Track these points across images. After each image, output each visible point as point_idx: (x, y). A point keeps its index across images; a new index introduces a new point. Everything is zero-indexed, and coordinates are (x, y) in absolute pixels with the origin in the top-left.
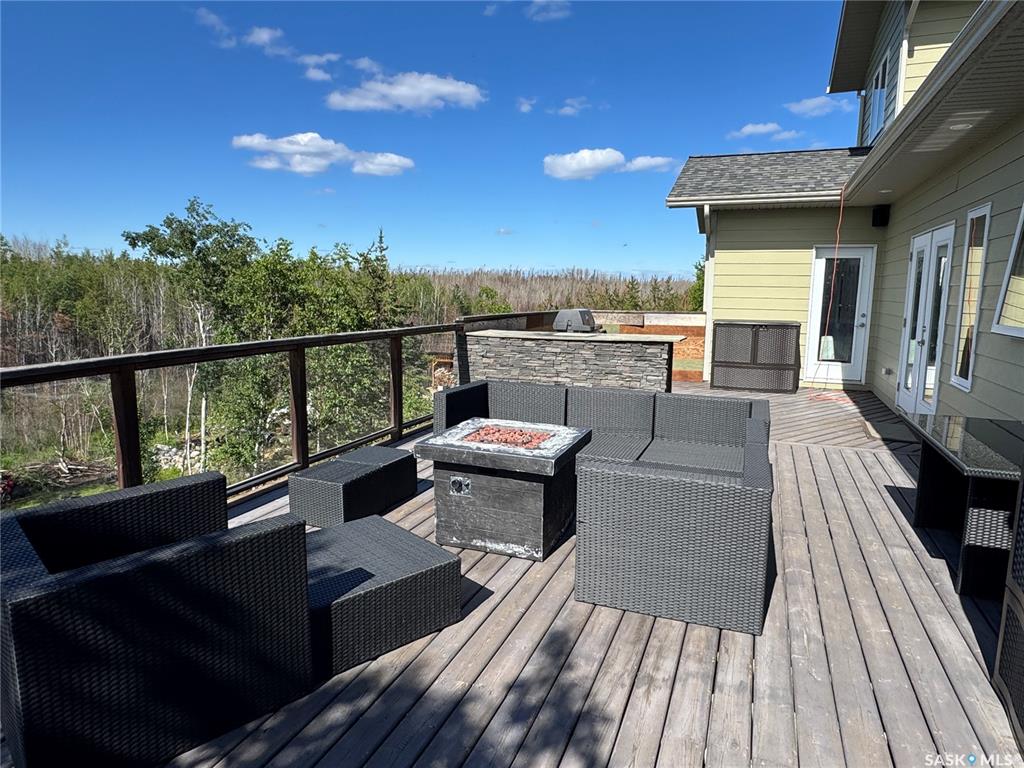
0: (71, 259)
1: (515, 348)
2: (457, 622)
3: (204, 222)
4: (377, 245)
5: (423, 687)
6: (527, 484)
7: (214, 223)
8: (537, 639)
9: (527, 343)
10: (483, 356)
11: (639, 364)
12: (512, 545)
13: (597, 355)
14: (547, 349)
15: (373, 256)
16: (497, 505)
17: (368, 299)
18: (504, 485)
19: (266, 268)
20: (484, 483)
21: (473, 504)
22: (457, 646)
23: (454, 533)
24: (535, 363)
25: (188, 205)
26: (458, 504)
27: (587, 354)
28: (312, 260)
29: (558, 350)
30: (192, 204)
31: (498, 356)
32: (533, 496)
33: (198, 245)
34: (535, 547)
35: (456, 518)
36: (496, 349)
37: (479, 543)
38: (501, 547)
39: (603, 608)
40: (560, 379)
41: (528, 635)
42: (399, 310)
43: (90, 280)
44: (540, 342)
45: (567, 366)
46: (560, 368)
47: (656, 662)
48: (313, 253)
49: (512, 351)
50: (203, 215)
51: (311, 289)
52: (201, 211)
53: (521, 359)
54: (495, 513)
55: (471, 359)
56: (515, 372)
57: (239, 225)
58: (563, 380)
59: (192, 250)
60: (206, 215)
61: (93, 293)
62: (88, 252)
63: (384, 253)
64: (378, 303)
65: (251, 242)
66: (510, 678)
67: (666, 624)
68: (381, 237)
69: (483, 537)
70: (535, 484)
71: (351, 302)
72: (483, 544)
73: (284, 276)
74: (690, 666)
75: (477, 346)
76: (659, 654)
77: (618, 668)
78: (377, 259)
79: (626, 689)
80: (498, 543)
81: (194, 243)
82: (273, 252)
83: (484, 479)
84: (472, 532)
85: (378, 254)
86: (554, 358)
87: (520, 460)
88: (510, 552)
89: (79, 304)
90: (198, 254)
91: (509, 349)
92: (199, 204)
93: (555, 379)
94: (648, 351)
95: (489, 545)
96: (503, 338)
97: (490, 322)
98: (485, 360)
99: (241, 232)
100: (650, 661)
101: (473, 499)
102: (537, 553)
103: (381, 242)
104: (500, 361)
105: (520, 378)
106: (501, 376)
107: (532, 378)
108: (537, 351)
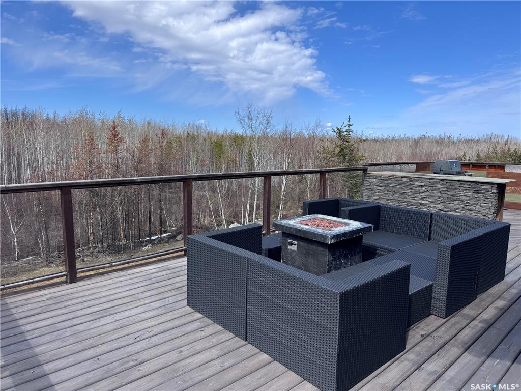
1: (397, 182)
9: (404, 179)
10: (378, 186)
11: (476, 195)
13: (447, 188)
14: (416, 183)
15: (344, 129)
16: (307, 257)
18: (310, 247)
21: (297, 255)
24: (408, 191)
26: (291, 254)
27: (441, 187)
29: (423, 184)
31: (386, 185)
32: (323, 254)
36: (386, 182)
40: (423, 202)
44: (412, 179)
45: (428, 194)
46: (423, 195)
49: (395, 183)
53: (400, 189)
54: (306, 261)
55: (371, 187)
56: (396, 196)
58: (426, 202)
63: (350, 127)
68: (349, 119)
75: (375, 180)
85: (347, 128)
86: (420, 189)
87: (315, 234)
91: (393, 182)
93: (420, 201)
94: (483, 187)
96: (390, 176)
97: (388, 167)
98: (379, 188)
101: (297, 252)
103: (349, 121)
104: (388, 189)
105: (399, 199)
106: (387, 197)
107: (405, 200)
108: (410, 184)
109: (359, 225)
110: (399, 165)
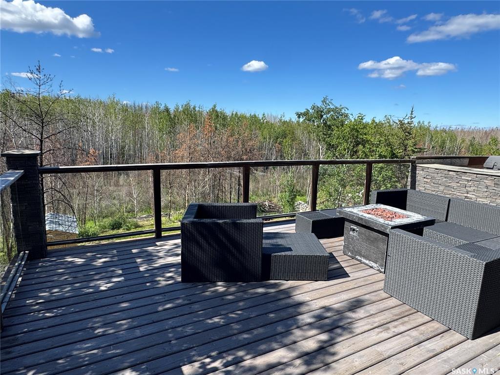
0: (285, 122)
1: (443, 175)
2: (325, 281)
3: (328, 107)
4: (409, 115)
5: (292, 295)
6: (381, 236)
7: (332, 107)
8: (351, 297)
9: (451, 173)
10: (424, 178)
12: (372, 262)
14: (463, 178)
15: (406, 121)
16: (367, 243)
17: (400, 143)
18: (371, 234)
19: (350, 127)
20: (363, 231)
21: (358, 240)
22: (318, 288)
23: (350, 251)
24: (454, 184)
25: (323, 99)
26: (352, 239)
27: (489, 182)
28: (372, 123)
29: (470, 179)
30: (325, 99)
31: (433, 178)
32: (383, 242)
33: (324, 117)
34: (381, 265)
35: (352, 245)
36: (433, 175)
37: (359, 258)
38: (367, 262)
39: (394, 299)
40: (468, 195)
41: (350, 295)
42: (416, 150)
43: (290, 131)
44: (458, 173)
45: (474, 188)
46: (469, 189)
47: (398, 325)
48: (373, 121)
49: (441, 176)
50: (328, 104)
51: (369, 137)
52: (327, 102)
53: (446, 181)
54: (366, 246)
55: (418, 178)
56: (441, 188)
57: (343, 108)
58: (471, 196)
59: (321, 119)
60: (329, 104)
61: (290, 136)
62: (291, 119)
63: (412, 119)
64: (406, 146)
65: (347, 116)
66: (327, 304)
67: (421, 315)
68: (412, 112)
69: (361, 255)
70: (384, 236)
71: (389, 145)
72: (360, 258)
73: (358, 131)
74: (414, 333)
75: (422, 172)
76: (403, 324)
77: (376, 319)
78: (408, 123)
79: (372, 327)
80: (366, 260)
81: (322, 116)
82: (355, 120)
83: (363, 230)
84: (357, 252)
85: (409, 120)
86: (467, 183)
87: (376, 224)
88: (371, 265)
89: (284, 141)
90: (323, 121)
91: (440, 175)
92: (327, 99)
93: (466, 195)
95: (362, 260)
96: (437, 169)
97: (437, 160)
98: (425, 180)
99: (343, 111)
100: (396, 323)
101: (358, 237)
102: (382, 269)
103: (412, 114)
104: (434, 181)
105: (444, 191)
106: (433, 189)
107: (451, 192)
108: (457, 178)
109: (421, 218)
110: (449, 159)
